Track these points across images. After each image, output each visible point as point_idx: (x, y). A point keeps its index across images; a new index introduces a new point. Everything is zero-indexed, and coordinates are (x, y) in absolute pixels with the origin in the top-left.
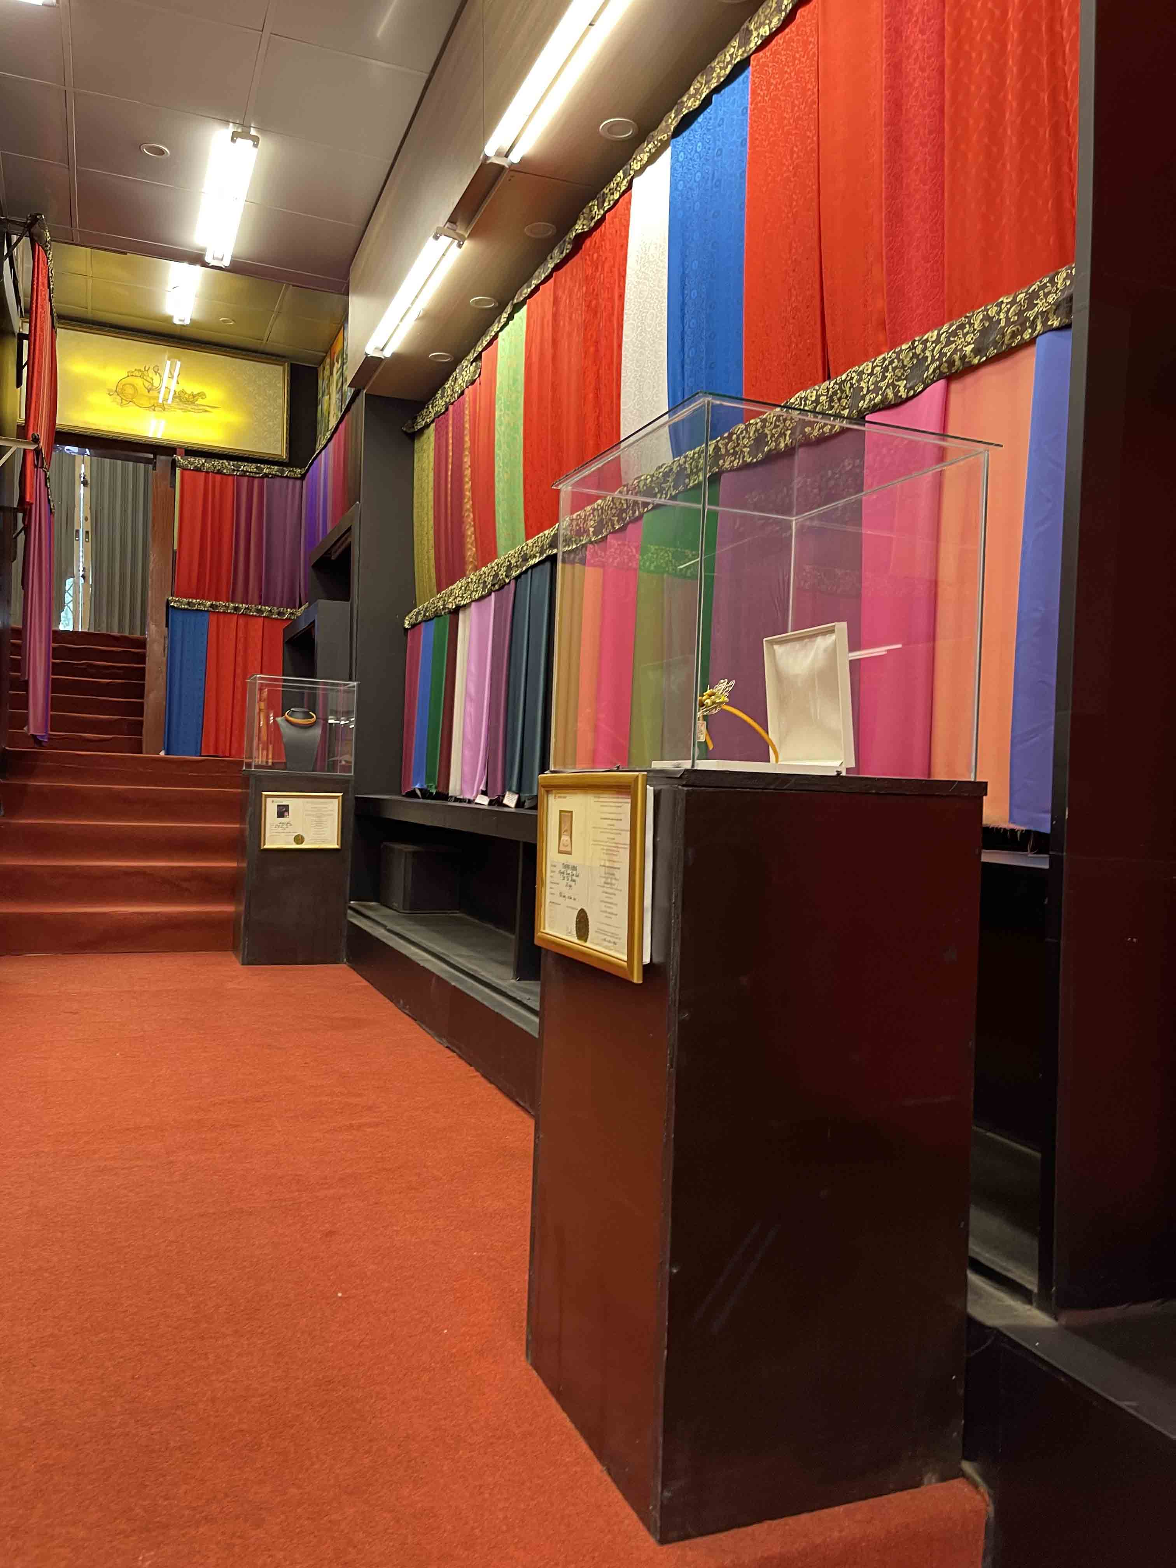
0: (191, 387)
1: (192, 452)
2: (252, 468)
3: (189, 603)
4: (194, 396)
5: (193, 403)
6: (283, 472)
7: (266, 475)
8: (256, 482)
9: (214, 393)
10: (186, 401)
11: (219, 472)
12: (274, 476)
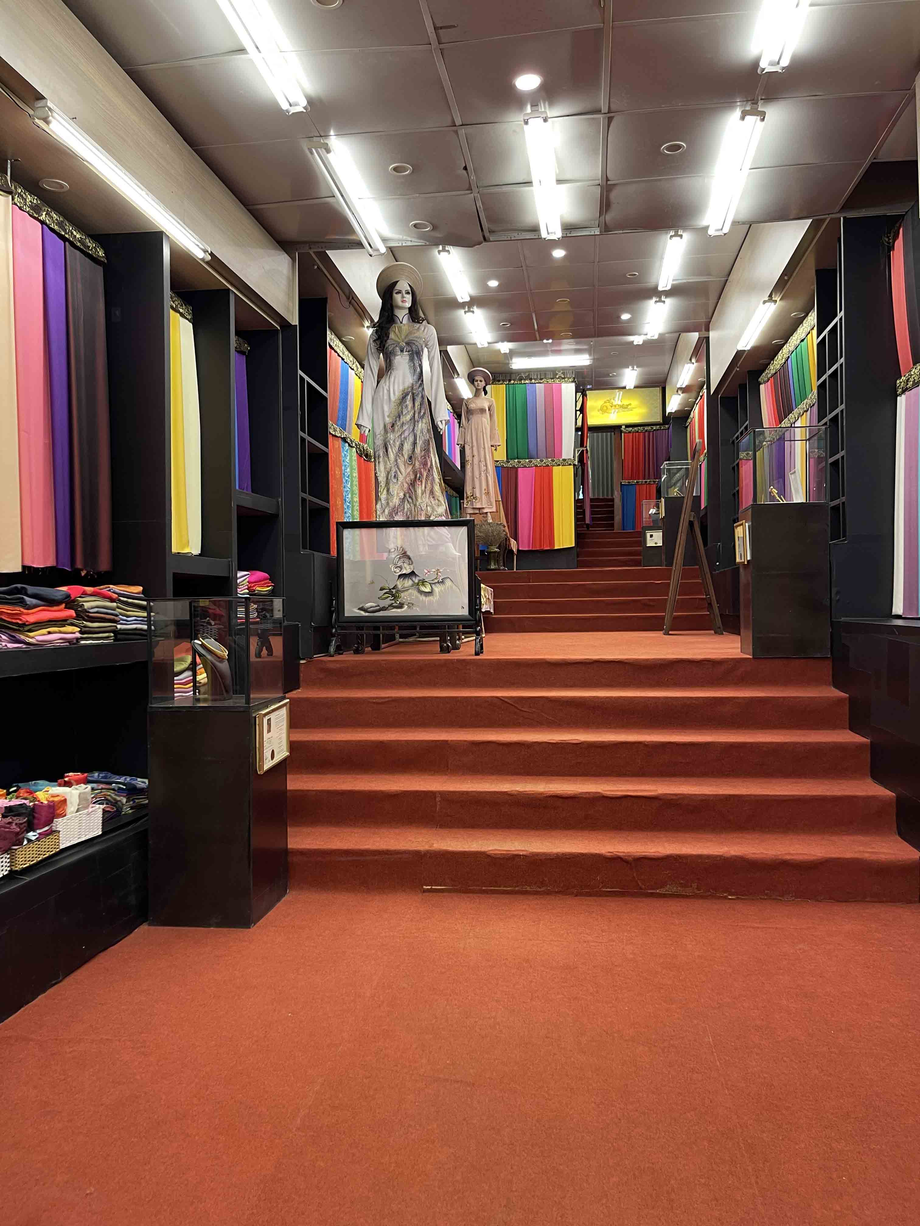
0: (626, 402)
1: (627, 426)
2: (649, 428)
3: (628, 482)
4: (627, 405)
5: (627, 408)
6: (661, 427)
7: (655, 430)
8: (651, 433)
9: (634, 402)
10: (624, 407)
11: (637, 432)
12: (658, 430)
